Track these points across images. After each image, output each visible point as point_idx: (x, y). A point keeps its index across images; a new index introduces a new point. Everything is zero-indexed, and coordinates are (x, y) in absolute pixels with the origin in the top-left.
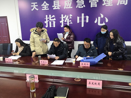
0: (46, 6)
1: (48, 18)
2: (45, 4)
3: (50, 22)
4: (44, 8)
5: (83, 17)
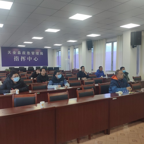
1: (16, 57)
5: (29, 58)
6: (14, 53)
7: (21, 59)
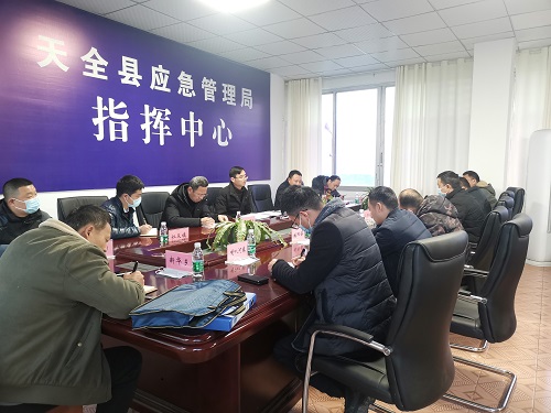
0: (99, 66)
1: (106, 109)
2: (94, 57)
3: (112, 124)
4: (91, 71)
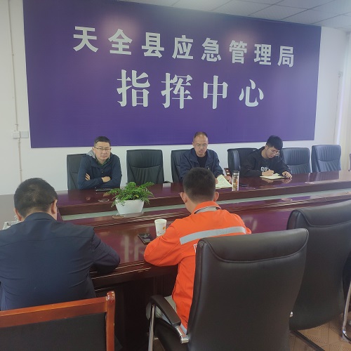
0: (124, 44)
1: (129, 79)
2: (120, 37)
3: (134, 92)
5: (215, 85)
6: (121, 47)
7: (166, 93)
